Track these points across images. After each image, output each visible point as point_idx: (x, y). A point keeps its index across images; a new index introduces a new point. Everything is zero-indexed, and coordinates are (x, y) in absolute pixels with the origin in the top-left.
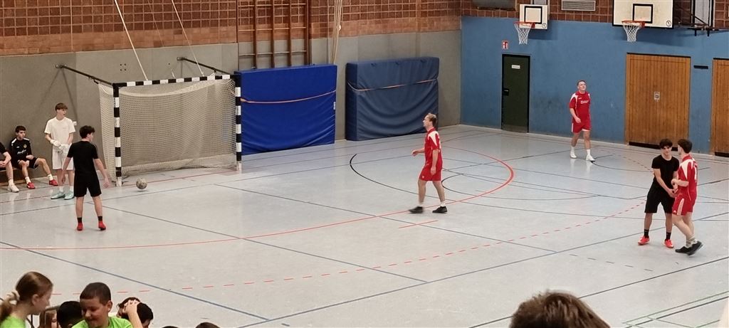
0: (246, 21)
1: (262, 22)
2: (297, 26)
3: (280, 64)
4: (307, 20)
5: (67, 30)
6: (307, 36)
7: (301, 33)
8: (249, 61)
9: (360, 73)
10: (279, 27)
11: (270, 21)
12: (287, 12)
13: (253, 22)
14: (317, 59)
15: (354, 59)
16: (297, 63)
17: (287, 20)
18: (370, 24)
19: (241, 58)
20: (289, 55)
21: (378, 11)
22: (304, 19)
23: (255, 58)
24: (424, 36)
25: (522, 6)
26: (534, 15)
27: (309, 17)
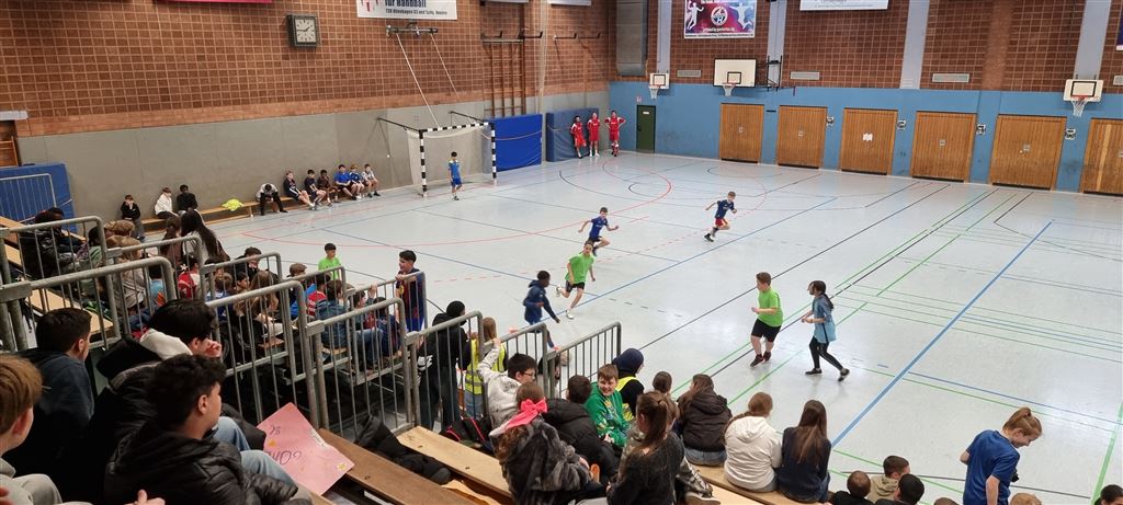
0: (487, 87)
1: (497, 87)
2: (517, 89)
3: (508, 114)
4: (523, 85)
5: (381, 94)
6: (523, 96)
7: (519, 94)
8: (489, 113)
9: (555, 120)
10: (507, 90)
11: (502, 86)
12: (511, 80)
13: (492, 87)
14: (529, 111)
15: (551, 111)
16: (518, 113)
17: (511, 86)
18: (558, 87)
19: (485, 110)
20: (513, 109)
21: (563, 79)
22: (521, 85)
23: (493, 110)
24: (589, 94)
25: (652, 75)
26: (660, 80)
27: (526, 84)
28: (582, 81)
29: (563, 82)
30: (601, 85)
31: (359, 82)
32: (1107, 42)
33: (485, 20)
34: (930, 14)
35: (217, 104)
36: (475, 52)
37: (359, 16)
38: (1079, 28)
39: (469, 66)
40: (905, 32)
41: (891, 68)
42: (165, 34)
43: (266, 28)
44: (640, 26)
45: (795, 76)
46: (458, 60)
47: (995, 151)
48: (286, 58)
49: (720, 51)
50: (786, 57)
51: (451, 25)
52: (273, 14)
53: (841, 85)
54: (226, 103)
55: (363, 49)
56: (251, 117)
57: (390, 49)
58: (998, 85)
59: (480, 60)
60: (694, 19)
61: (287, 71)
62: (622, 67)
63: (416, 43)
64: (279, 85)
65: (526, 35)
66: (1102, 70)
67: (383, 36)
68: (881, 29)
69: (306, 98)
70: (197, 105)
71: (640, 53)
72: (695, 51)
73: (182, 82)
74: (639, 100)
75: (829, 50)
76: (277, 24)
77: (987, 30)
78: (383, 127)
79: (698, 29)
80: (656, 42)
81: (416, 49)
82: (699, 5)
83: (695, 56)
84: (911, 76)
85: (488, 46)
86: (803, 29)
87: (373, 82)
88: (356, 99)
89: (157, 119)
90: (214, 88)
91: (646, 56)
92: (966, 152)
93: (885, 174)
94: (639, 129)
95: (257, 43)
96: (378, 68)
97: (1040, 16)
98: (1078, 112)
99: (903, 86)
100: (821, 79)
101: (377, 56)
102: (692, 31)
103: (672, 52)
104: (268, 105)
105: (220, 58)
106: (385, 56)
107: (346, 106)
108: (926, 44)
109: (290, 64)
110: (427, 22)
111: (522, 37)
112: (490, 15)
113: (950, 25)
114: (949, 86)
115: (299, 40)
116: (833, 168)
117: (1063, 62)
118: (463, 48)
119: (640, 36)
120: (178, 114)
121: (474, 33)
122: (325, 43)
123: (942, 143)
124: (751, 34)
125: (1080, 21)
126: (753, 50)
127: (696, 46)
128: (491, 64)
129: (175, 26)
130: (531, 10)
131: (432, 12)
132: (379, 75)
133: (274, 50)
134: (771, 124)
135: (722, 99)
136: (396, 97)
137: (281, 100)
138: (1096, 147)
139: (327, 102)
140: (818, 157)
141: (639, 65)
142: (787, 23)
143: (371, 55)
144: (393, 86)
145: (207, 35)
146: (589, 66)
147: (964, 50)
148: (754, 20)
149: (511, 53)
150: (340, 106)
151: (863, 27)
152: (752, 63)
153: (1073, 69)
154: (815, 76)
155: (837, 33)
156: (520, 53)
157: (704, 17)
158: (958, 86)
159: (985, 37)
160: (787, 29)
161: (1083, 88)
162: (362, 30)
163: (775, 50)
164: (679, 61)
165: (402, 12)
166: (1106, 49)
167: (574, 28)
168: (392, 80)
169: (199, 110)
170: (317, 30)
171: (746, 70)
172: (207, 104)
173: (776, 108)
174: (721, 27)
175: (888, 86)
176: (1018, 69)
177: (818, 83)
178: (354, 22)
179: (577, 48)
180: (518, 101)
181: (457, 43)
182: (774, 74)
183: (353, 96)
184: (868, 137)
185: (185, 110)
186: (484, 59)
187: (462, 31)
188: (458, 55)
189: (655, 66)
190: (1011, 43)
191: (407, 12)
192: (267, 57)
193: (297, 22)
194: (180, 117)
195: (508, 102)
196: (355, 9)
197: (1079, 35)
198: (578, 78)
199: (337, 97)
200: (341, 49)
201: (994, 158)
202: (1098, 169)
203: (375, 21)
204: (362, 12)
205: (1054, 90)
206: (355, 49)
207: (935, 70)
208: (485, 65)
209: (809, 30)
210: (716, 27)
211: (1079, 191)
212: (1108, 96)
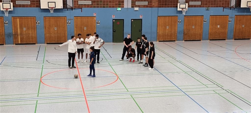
211: (13, 44)
212: (15, 8)
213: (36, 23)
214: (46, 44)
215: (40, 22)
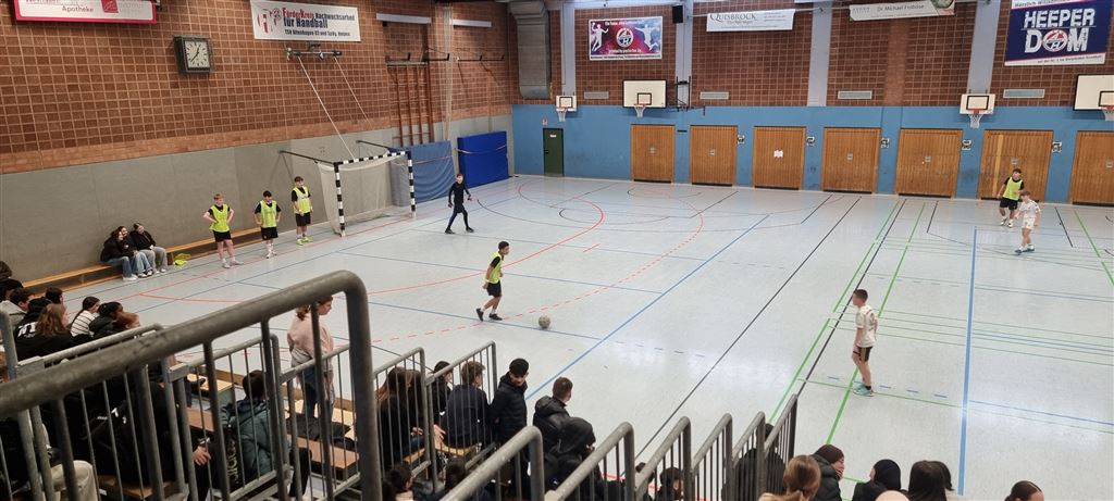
0: (394, 113)
1: (404, 112)
2: (424, 115)
3: (416, 141)
4: (429, 111)
5: (283, 124)
7: (426, 120)
8: (397, 140)
10: (414, 116)
11: (409, 112)
12: (418, 105)
13: (399, 113)
14: (437, 138)
16: (425, 140)
17: (418, 111)
18: (463, 112)
19: (394, 138)
20: (421, 135)
21: (468, 103)
22: (427, 110)
23: (401, 138)
24: (493, 118)
25: (558, 97)
26: (566, 103)
27: (431, 109)
28: (486, 104)
29: (468, 106)
30: (504, 108)
31: (258, 111)
32: (996, 59)
33: (388, 41)
34: (832, 34)
35: (94, 142)
36: (380, 75)
37: (256, 37)
38: (970, 46)
39: (375, 91)
40: (809, 52)
41: (797, 86)
42: (28, 60)
43: (150, 52)
44: (543, 47)
45: (704, 96)
46: (363, 85)
47: (899, 163)
48: (175, 86)
49: (627, 73)
50: (694, 77)
51: (354, 47)
52: (158, 35)
53: (749, 104)
54: (105, 140)
55: (262, 75)
56: (137, 155)
57: (291, 74)
58: (899, 101)
59: (385, 84)
60: (599, 40)
61: (177, 101)
62: (524, 90)
63: (318, 67)
64: (169, 117)
65: (430, 57)
66: (992, 85)
67: (283, 60)
68: (786, 50)
69: (200, 131)
70: (71, 144)
71: (544, 75)
72: (602, 73)
73: (51, 117)
74: (545, 123)
75: (736, 70)
76: (162, 49)
77: (886, 49)
78: (287, 160)
79: (603, 50)
80: (560, 64)
81: (319, 74)
82: (604, 27)
83: (603, 78)
84: (817, 94)
85: (392, 70)
86: (710, 49)
87: (274, 110)
88: (255, 131)
89: (20, 162)
90: (90, 123)
91: (550, 79)
92: (872, 165)
93: (797, 189)
94: (546, 153)
95: (140, 69)
96: (279, 96)
97: (933, 35)
98: (975, 124)
99: (808, 105)
100: (730, 98)
101: (277, 82)
102: (597, 53)
103: (577, 73)
104: (157, 141)
105: (96, 87)
106: (286, 81)
107: (246, 139)
108: (831, 63)
109: (180, 93)
110: (328, 44)
111: (426, 59)
112: (393, 36)
113: (849, 45)
114: (854, 103)
115: (190, 65)
116: (747, 185)
117: (956, 78)
118: (368, 72)
119: (544, 58)
120: (47, 155)
121: (378, 54)
122: (220, 68)
123: (850, 157)
124: (659, 55)
125: (970, 40)
126: (660, 70)
127: (602, 68)
128: (397, 88)
129: (39, 51)
130: (434, 31)
131: (334, 34)
132: (280, 103)
133: (163, 75)
134: (682, 144)
135: (632, 120)
136: (300, 126)
137: (171, 134)
138: (992, 156)
139: (224, 135)
140: (731, 174)
141: (545, 88)
142: (693, 44)
143: (271, 82)
144: (296, 115)
145: (79, 60)
146: (491, 90)
147: (866, 68)
148: (661, 41)
149: (416, 77)
150: (238, 139)
151: (768, 47)
152: (662, 85)
153: (966, 84)
154: (725, 95)
155: (745, 54)
156: (425, 76)
157: (610, 38)
158: (862, 103)
159: (885, 55)
160: (694, 50)
161: (977, 101)
162: (260, 53)
163: (683, 70)
164: (585, 83)
165: (303, 33)
166: (995, 65)
167: (476, 50)
168: (296, 109)
169: (72, 150)
170: (210, 53)
171: (657, 91)
172: (83, 142)
173: (687, 127)
174: (626, 48)
175: (796, 105)
176: (916, 85)
177: (728, 103)
178: (251, 45)
179: (479, 70)
180: (425, 127)
181: (362, 66)
182: (683, 94)
183: (252, 127)
184: (779, 154)
185: (55, 151)
186: (390, 84)
187: (366, 53)
188: (363, 79)
189: (560, 88)
190: (909, 61)
191: (308, 33)
192: (154, 85)
193: (187, 44)
194: (49, 159)
195: (415, 129)
196: (251, 30)
197: (970, 53)
198: (482, 102)
199: (235, 129)
200: (238, 75)
201: (899, 169)
202: (993, 176)
203: (274, 43)
204: (259, 33)
205: (950, 104)
206: (254, 75)
207: (840, 87)
208: (391, 90)
209: (716, 52)
210: (621, 48)
211: (977, 198)
212: (1000, 108)
213: (1052, 147)
214: (1071, 205)
215: (1062, 146)
